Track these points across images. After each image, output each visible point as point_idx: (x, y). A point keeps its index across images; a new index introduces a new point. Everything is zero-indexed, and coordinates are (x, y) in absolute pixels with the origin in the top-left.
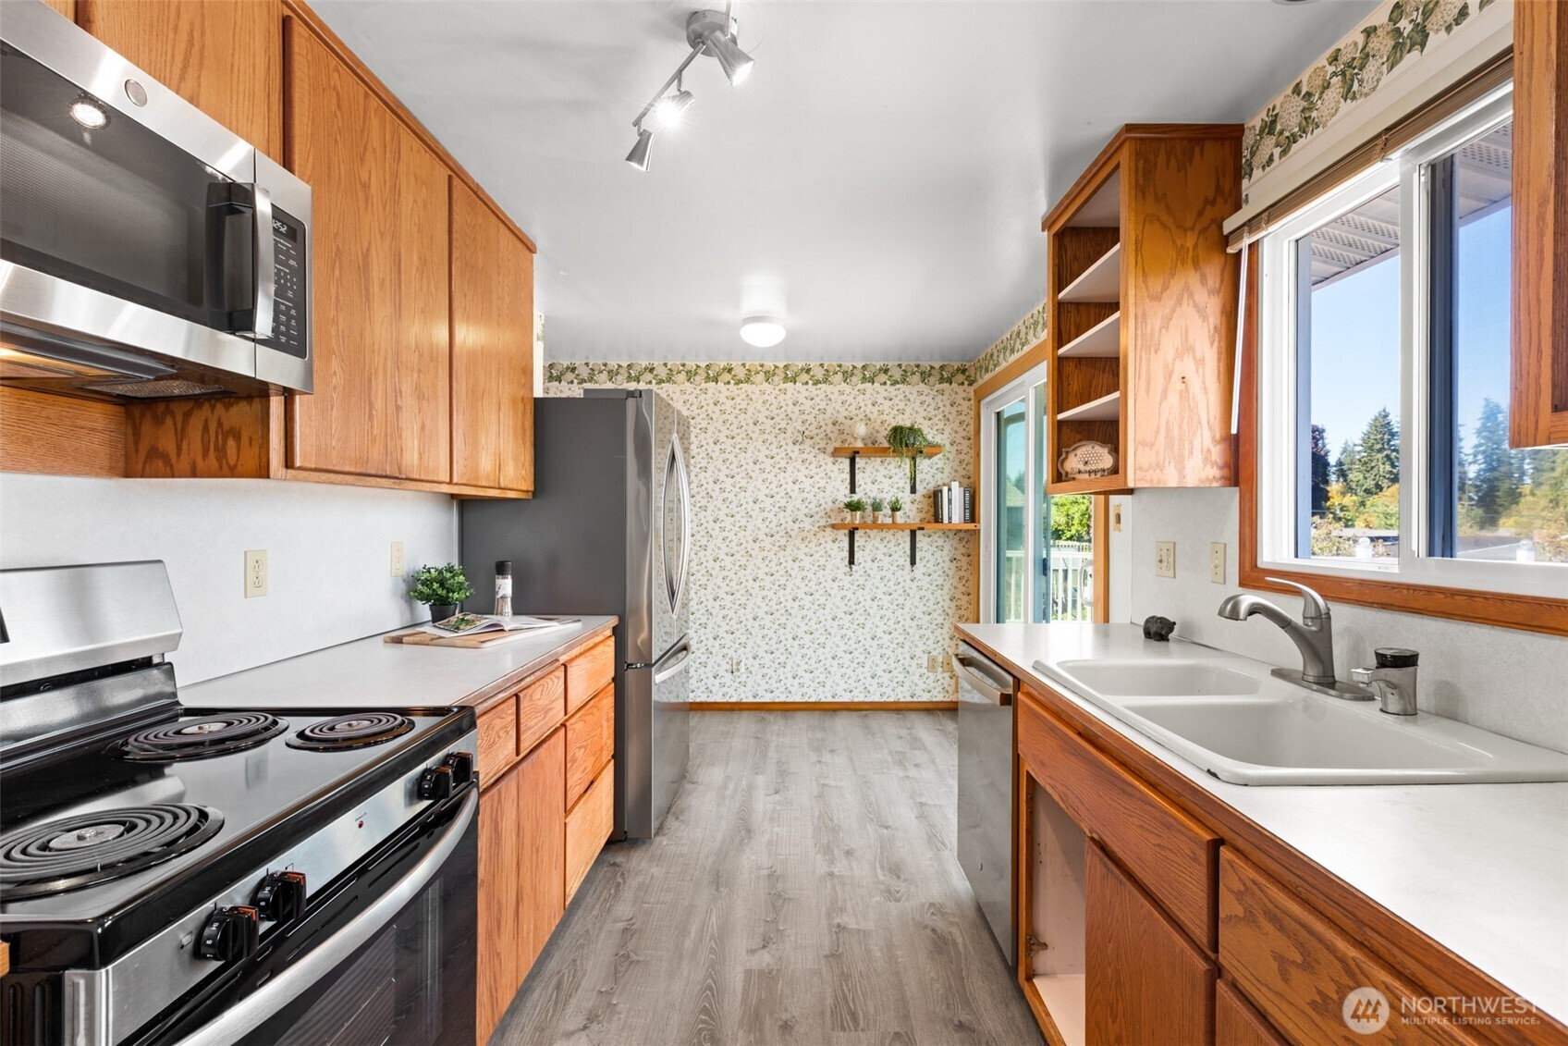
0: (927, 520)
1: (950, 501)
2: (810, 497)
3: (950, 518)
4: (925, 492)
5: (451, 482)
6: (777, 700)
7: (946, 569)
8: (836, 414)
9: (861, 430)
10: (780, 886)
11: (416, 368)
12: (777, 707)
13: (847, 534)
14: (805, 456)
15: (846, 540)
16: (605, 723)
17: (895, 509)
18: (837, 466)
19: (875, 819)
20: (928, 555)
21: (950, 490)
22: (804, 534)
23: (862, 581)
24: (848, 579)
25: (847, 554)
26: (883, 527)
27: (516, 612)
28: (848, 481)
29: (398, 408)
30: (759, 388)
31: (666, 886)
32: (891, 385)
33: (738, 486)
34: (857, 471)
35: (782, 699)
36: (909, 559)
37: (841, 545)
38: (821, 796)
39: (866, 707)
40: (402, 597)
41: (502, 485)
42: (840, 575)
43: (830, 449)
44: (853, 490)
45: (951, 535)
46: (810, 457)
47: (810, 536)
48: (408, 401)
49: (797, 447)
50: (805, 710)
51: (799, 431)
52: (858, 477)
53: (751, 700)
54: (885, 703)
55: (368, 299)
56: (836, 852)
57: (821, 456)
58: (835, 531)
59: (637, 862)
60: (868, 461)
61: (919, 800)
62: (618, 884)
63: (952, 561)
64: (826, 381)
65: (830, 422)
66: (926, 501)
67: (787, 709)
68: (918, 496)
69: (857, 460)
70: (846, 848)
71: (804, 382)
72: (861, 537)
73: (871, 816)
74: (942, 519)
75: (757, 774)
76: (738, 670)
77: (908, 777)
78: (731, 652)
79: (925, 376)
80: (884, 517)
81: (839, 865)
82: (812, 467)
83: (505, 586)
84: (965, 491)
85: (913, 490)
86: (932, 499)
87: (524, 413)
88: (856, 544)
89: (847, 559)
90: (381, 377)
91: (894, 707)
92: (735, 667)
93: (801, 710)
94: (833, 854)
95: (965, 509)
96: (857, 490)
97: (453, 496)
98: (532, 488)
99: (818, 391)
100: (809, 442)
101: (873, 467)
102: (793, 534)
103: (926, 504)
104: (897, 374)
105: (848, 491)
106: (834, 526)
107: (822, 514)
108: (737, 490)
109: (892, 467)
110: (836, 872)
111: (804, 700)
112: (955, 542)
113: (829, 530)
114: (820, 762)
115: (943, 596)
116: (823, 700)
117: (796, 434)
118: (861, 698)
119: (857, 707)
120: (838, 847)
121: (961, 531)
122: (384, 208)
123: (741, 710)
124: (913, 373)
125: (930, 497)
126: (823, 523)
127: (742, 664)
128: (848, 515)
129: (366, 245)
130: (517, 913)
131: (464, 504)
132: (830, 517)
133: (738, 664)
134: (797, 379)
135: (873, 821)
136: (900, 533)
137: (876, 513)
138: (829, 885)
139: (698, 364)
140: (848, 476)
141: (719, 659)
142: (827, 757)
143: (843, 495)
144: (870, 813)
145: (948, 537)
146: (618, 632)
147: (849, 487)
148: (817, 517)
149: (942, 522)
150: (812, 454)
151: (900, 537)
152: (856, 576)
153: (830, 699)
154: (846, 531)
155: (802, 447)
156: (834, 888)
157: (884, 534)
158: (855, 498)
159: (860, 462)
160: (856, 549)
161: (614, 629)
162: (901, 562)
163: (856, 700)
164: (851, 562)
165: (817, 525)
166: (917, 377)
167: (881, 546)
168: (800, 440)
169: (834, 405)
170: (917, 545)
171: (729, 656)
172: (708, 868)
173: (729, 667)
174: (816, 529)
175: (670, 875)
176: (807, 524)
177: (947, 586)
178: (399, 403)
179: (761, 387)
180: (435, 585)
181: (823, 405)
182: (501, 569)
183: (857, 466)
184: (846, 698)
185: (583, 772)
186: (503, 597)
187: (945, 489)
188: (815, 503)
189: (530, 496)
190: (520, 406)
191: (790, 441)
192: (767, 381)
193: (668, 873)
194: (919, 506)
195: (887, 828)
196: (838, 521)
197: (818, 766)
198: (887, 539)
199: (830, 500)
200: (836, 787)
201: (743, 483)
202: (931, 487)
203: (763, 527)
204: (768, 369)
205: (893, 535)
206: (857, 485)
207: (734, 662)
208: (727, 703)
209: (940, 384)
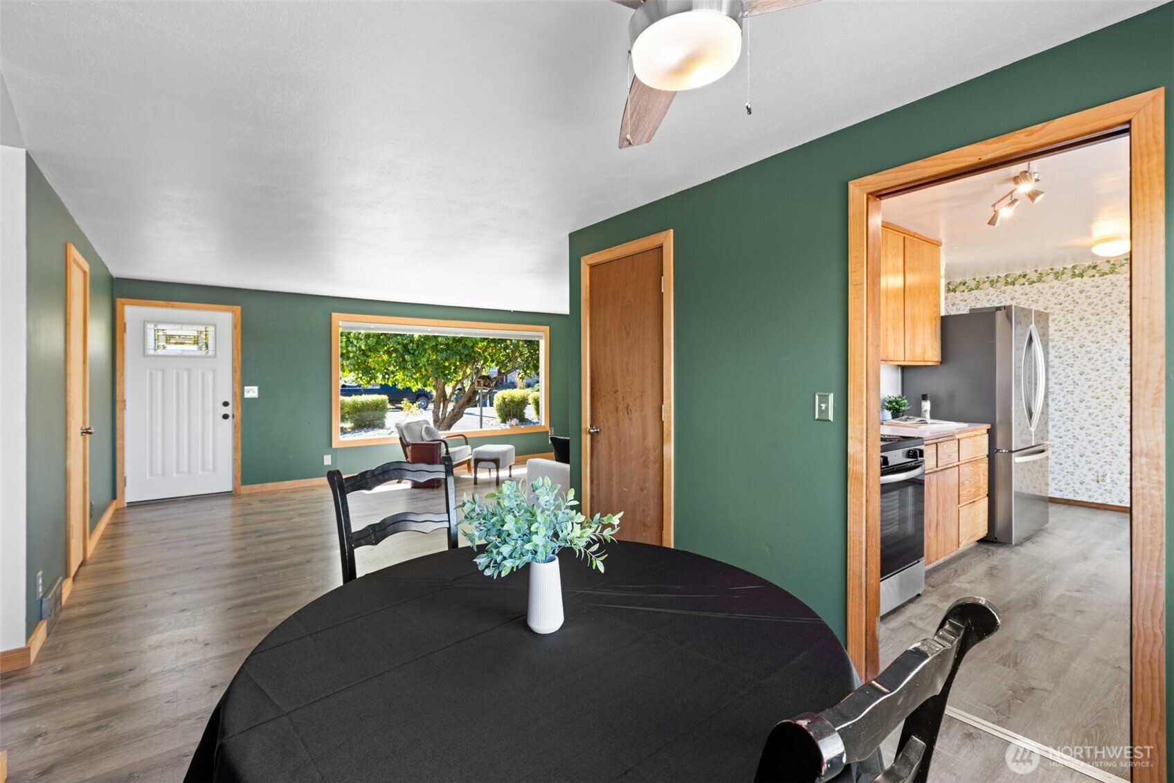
5: (904, 361)
16: (982, 476)
27: (932, 417)
41: (926, 360)
53: (1116, 504)
59: (1001, 552)
76: (1104, 481)
78: (1097, 467)
83: (927, 405)
87: (936, 326)
92: (1100, 478)
97: (899, 366)
98: (940, 360)
123: (1106, 509)
127: (1108, 477)
131: (904, 369)
133: (1104, 476)
139: (1065, 266)
141: (1085, 471)
146: (991, 433)
161: (989, 431)
171: (1095, 470)
173: (1094, 477)
175: (1022, 560)
180: (894, 404)
182: (924, 398)
185: (969, 492)
186: (925, 411)
189: (939, 364)
190: (934, 322)
207: (1100, 474)
208: (1093, 503)
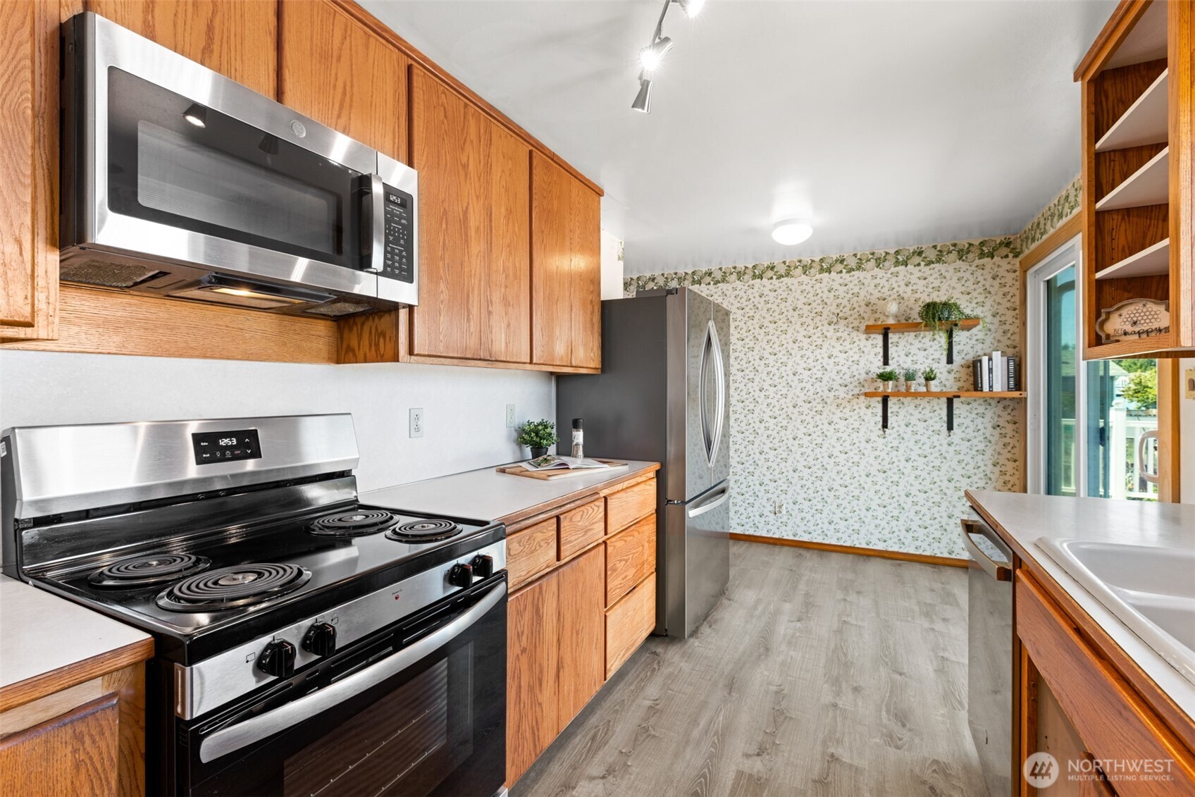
0: (965, 388)
1: (990, 371)
2: (844, 369)
3: (991, 387)
4: (963, 362)
5: (531, 362)
6: (815, 541)
7: (988, 435)
8: (869, 297)
9: (893, 308)
10: (784, 704)
11: (503, 285)
12: (815, 546)
13: (881, 402)
14: (839, 334)
15: (880, 406)
16: (646, 545)
17: (929, 378)
18: (870, 342)
19: (890, 664)
20: (967, 422)
21: (990, 359)
22: (839, 401)
23: (895, 443)
24: (884, 441)
25: (880, 419)
26: (916, 395)
27: (586, 455)
28: (881, 354)
29: (490, 313)
30: (798, 280)
31: (689, 680)
32: (926, 265)
33: (780, 361)
34: (890, 345)
35: (819, 540)
36: (945, 425)
37: (874, 410)
38: (839, 631)
39: (901, 557)
40: (514, 441)
41: (574, 364)
42: (873, 437)
43: (863, 328)
44: (886, 362)
45: (993, 403)
46: (845, 335)
47: (845, 403)
48: (497, 308)
49: (833, 326)
50: (840, 552)
51: (833, 314)
52: (892, 350)
53: (791, 537)
54: (920, 555)
55: (466, 241)
56: (844, 685)
57: (855, 333)
58: (869, 399)
59: (672, 655)
60: (901, 335)
61: (941, 654)
62: (654, 669)
63: (994, 428)
64: (859, 268)
65: (863, 304)
66: (964, 371)
67: (823, 549)
68: (955, 366)
69: (890, 335)
70: (855, 685)
71: (839, 270)
72: (894, 404)
73: (887, 660)
74: (982, 387)
75: (786, 601)
76: (780, 512)
77: (933, 629)
78: (774, 497)
79: (962, 254)
80: (918, 385)
81: (844, 698)
82: (847, 343)
83: (579, 437)
84: (1008, 360)
85: (950, 360)
86: (971, 369)
87: (592, 313)
88: (890, 411)
89: (881, 423)
90: (476, 292)
91: (930, 560)
92: (777, 509)
93: (836, 551)
94: (840, 687)
95: (1009, 377)
96: (890, 362)
98: (599, 366)
99: (851, 278)
100: (843, 322)
101: (907, 341)
102: (829, 401)
103: (964, 374)
104: (932, 255)
105: (881, 363)
106: (866, 395)
107: (856, 383)
108: (779, 365)
109: (926, 340)
110: (841, 705)
111: (839, 544)
112: (999, 410)
113: (862, 398)
114: (845, 600)
115: (985, 462)
116: (858, 546)
117: (831, 316)
118: (895, 548)
119: (892, 556)
120: (847, 681)
121: (1005, 399)
122: (480, 179)
123: (783, 545)
124: (949, 252)
125: (968, 367)
126: (856, 391)
127: (784, 507)
128: (880, 384)
129: (465, 205)
130: (558, 676)
131: (560, 378)
132: (863, 386)
133: (780, 507)
134: (832, 269)
135: (887, 664)
136: (936, 400)
137: (909, 382)
138: (831, 714)
139: (747, 265)
140: (881, 351)
141: (764, 502)
142: (852, 597)
143: (877, 366)
144: (886, 656)
145: (990, 404)
146: (660, 476)
147: (882, 360)
148: (851, 387)
149: (982, 390)
150: (847, 332)
151: (935, 405)
152: (889, 438)
153: (864, 546)
154: (880, 399)
155: (836, 327)
156: (835, 718)
157: (918, 401)
158: (888, 369)
159: (893, 338)
160: (889, 415)
161: (658, 472)
162: (937, 427)
163: (890, 549)
164: (885, 425)
165: (851, 393)
166: (954, 255)
167: (916, 413)
168: (835, 320)
169: (867, 288)
170: (955, 412)
171: (773, 500)
172: (726, 673)
173: (772, 509)
174: (850, 397)
175: (694, 672)
176: (841, 392)
177: (989, 452)
178: (490, 309)
180: (533, 434)
181: (856, 290)
182: (576, 425)
183: (890, 341)
184: (880, 546)
185: (623, 579)
186: (577, 445)
187: (985, 360)
188: (849, 374)
189: (599, 372)
190: (589, 307)
191: (825, 323)
192: (805, 273)
193: (693, 669)
194: (958, 375)
195: (901, 674)
196: (872, 390)
197: (842, 604)
198: (922, 406)
199: (863, 372)
200: (856, 625)
201: (784, 359)
202: (970, 357)
203: (801, 395)
204: (806, 263)
205: (928, 402)
206: (890, 358)
207: (777, 505)
208: (771, 538)
209: (980, 259)
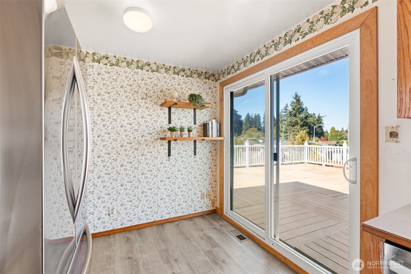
0: (200, 136)
1: (212, 128)
2: (150, 125)
3: (212, 135)
4: (199, 124)
6: (134, 224)
7: (207, 156)
8: (162, 87)
9: (176, 94)
12: (134, 228)
13: (167, 142)
14: (147, 105)
15: (167, 145)
17: (189, 131)
18: (163, 111)
20: (201, 151)
21: (212, 123)
22: (147, 143)
23: (174, 163)
24: (168, 162)
25: (167, 151)
26: (185, 139)
28: (168, 118)
30: (123, 69)
32: (186, 77)
33: (112, 118)
34: (172, 114)
35: (137, 223)
36: (193, 153)
37: (165, 147)
39: (176, 219)
42: (164, 161)
43: (160, 103)
44: (170, 122)
45: (209, 142)
46: (150, 106)
47: (150, 143)
49: (144, 100)
50: (148, 226)
51: (144, 93)
52: (172, 116)
53: (120, 227)
54: (184, 216)
57: (155, 106)
58: (162, 141)
60: (176, 109)
63: (210, 153)
64: (157, 71)
65: (159, 90)
66: (200, 128)
67: (139, 228)
68: (197, 125)
69: (172, 109)
71: (147, 70)
72: (173, 143)
74: (209, 135)
76: (112, 213)
78: (108, 205)
79: (199, 75)
80: (186, 134)
82: (151, 110)
84: (217, 124)
85: (195, 123)
86: (202, 127)
88: (171, 147)
89: (167, 154)
91: (188, 217)
92: (110, 212)
93: (146, 227)
95: (217, 131)
96: (172, 122)
99: (154, 75)
100: (149, 99)
101: (179, 112)
102: (142, 143)
103: (201, 129)
104: (188, 73)
105: (167, 123)
106: (162, 139)
107: (156, 133)
108: (111, 120)
109: (186, 113)
111: (147, 222)
112: (211, 145)
113: (159, 140)
115: (206, 167)
116: (157, 220)
117: (143, 94)
118: (174, 216)
119: (173, 220)
121: (213, 140)
123: (114, 233)
124: (195, 73)
125: (201, 126)
126: (156, 137)
127: (115, 210)
128: (169, 134)
132: (159, 134)
133: (113, 210)
134: (143, 68)
136: (190, 141)
137: (182, 133)
139: (88, 51)
140: (167, 116)
141: (101, 209)
143: (166, 125)
145: (208, 143)
147: (168, 121)
148: (153, 134)
149: (209, 137)
150: (151, 105)
151: (190, 143)
152: (171, 161)
153: (160, 219)
154: (167, 141)
155: (146, 101)
157: (183, 142)
158: (171, 126)
159: (173, 110)
160: (171, 149)
162: (190, 154)
163: (172, 217)
164: (169, 155)
165: (153, 138)
166: (196, 75)
167: (182, 147)
168: (145, 97)
169: (161, 83)
170: (197, 147)
171: (107, 207)
173: (107, 212)
174: (153, 140)
176: (148, 138)
177: (208, 163)
179: (124, 69)
181: (156, 82)
183: (172, 111)
184: (167, 217)
187: (210, 123)
188: (152, 127)
191: (140, 98)
192: (128, 66)
194: (197, 130)
196: (163, 136)
198: (184, 144)
199: (159, 127)
201: (115, 117)
202: (202, 122)
203: (126, 139)
204: (129, 61)
205: (187, 142)
206: (172, 120)
207: (110, 209)
208: (106, 232)
209: (205, 79)
